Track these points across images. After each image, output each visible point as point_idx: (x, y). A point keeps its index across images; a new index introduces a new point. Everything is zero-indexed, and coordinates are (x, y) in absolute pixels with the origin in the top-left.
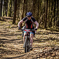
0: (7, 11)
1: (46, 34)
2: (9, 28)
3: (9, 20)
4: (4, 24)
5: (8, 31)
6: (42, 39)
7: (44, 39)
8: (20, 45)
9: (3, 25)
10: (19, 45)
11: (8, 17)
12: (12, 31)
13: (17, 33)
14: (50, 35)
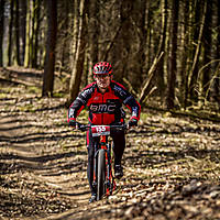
0: (21, 44)
1: (173, 133)
2: (28, 111)
3: (29, 79)
4: (9, 96)
5: (26, 123)
6: (155, 153)
7: (163, 152)
8: (69, 177)
9: (7, 99)
10: (64, 177)
11: (29, 70)
12: (38, 122)
13: (60, 130)
14: (187, 134)
